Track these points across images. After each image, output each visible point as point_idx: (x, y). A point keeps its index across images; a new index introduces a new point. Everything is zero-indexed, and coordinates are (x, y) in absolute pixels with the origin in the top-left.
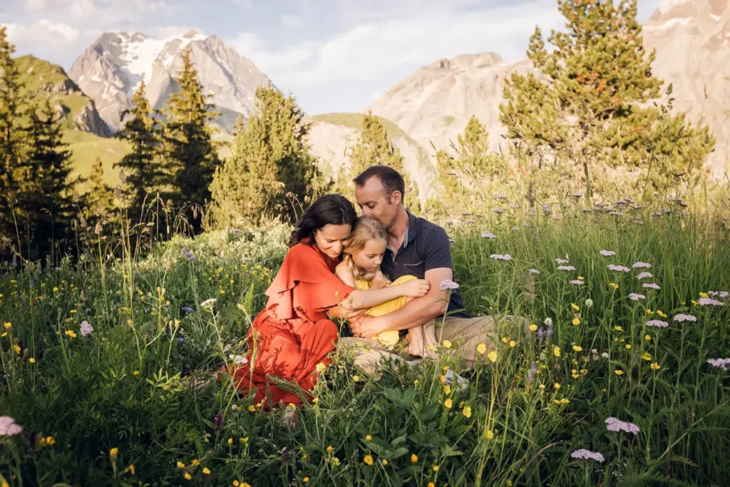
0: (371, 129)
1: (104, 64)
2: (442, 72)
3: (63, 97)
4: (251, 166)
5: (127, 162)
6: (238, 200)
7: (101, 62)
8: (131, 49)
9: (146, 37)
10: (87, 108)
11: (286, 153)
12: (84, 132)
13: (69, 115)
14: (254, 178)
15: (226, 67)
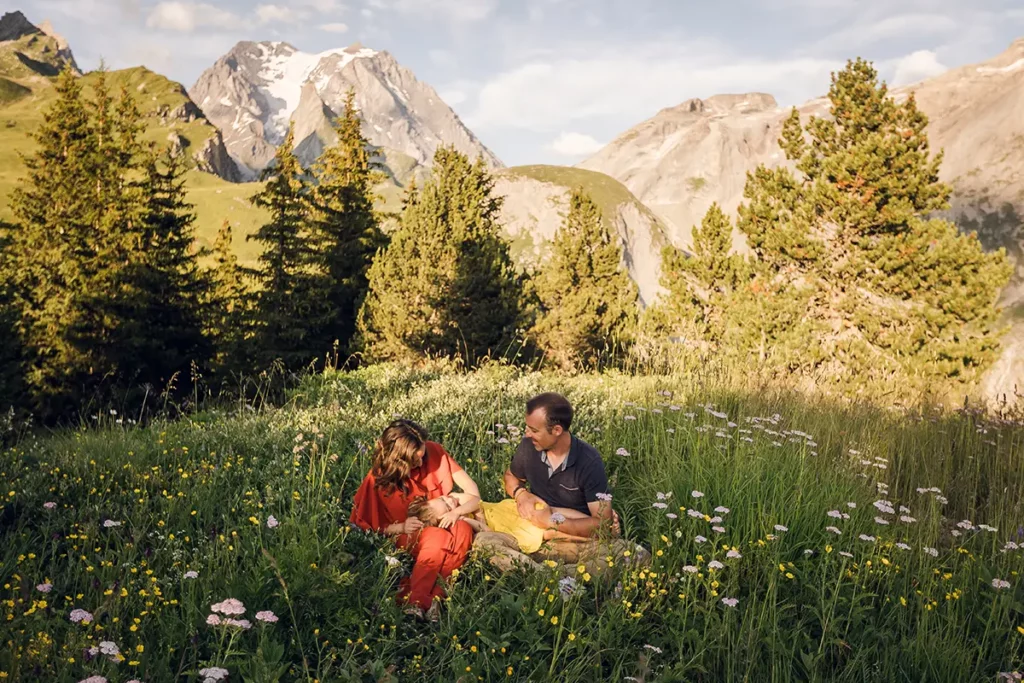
0: (581, 210)
1: (237, 82)
2: (693, 116)
3: (181, 125)
4: (423, 250)
5: (265, 234)
6: (403, 292)
7: (234, 80)
8: (275, 64)
9: (296, 50)
10: (211, 141)
11: (468, 235)
12: (206, 174)
13: (188, 149)
14: (425, 265)
15: (399, 95)
